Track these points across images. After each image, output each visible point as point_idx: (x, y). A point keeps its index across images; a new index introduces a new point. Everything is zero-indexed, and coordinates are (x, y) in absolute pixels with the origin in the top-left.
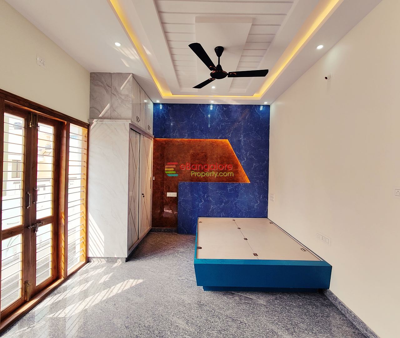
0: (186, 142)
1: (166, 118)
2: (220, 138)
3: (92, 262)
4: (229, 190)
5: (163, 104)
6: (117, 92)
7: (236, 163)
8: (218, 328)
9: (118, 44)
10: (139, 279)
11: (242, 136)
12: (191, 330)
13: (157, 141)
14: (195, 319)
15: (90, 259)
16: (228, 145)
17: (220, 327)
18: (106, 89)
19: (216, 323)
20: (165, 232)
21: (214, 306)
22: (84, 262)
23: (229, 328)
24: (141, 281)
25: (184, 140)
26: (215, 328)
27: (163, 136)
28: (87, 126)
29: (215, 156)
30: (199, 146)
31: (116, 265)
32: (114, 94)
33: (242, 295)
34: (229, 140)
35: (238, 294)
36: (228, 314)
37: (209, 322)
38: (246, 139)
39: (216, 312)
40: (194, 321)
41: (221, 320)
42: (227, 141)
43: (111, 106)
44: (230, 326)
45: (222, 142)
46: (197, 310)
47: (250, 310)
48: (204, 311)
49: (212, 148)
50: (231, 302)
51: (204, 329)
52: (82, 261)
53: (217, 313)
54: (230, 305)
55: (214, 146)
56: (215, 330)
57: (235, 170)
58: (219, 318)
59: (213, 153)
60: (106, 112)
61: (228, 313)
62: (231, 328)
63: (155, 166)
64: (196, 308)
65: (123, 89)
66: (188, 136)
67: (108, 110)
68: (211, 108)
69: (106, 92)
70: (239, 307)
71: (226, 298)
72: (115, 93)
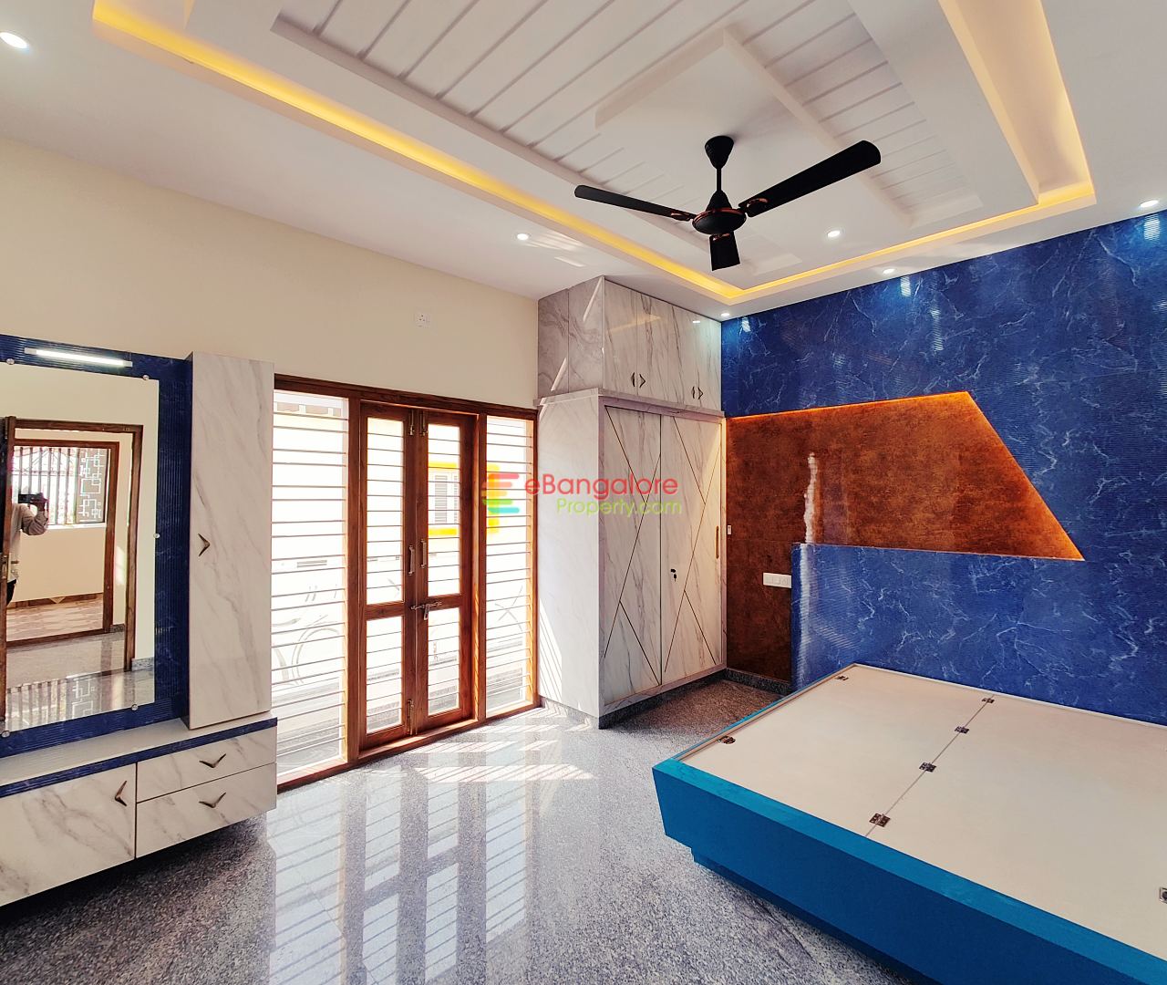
0: (816, 419)
1: (753, 354)
2: (934, 392)
3: (546, 708)
4: (975, 583)
5: (749, 317)
6: (577, 328)
7: (1016, 479)
8: (630, 953)
9: (523, 237)
10: (588, 771)
11: (1034, 368)
12: (571, 917)
13: (736, 424)
14: (602, 905)
15: (543, 699)
16: (971, 412)
17: (636, 953)
18: (561, 328)
19: (637, 942)
20: (758, 687)
21: (675, 906)
22: (530, 703)
23: (654, 970)
24: (587, 776)
25: (809, 414)
26: (623, 948)
27: (747, 411)
28: (531, 415)
29: (920, 457)
30: (857, 426)
31: (579, 728)
32: (572, 335)
33: (791, 929)
34: (970, 393)
35: (782, 919)
36: (689, 944)
37: (623, 929)
38: (1052, 379)
39: (664, 920)
40: (596, 905)
41: (656, 943)
42: (965, 398)
43: (569, 363)
44: (660, 968)
45: (946, 404)
46: (627, 890)
47: (765, 975)
48: (640, 901)
49: (908, 429)
50: (733, 924)
51: (597, 934)
52: (529, 700)
53: (666, 922)
54: (721, 930)
55: (915, 422)
56: (618, 950)
57: (1008, 505)
58: (656, 938)
59: (909, 446)
60: (562, 378)
61: (692, 941)
62: (657, 974)
63: (733, 494)
64: (630, 883)
65: (587, 317)
66: (817, 400)
67: (564, 373)
68: (906, 288)
69: (560, 334)
70: (740, 950)
71: (730, 907)
72: (575, 333)
